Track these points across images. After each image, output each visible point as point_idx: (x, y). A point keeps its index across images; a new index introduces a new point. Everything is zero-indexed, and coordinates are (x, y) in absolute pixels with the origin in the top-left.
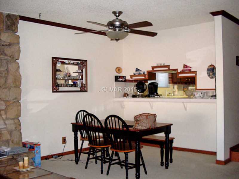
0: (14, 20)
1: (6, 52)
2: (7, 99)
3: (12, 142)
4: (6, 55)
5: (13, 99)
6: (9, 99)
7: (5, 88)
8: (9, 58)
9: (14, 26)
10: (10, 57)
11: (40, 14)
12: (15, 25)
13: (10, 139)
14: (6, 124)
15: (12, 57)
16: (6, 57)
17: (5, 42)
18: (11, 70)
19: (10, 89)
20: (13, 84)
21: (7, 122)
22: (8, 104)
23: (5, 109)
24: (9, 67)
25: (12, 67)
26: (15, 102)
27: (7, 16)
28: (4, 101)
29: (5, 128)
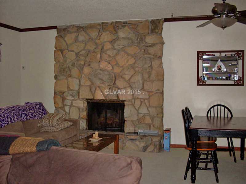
0: (157, 24)
1: (149, 52)
2: (150, 90)
3: (154, 126)
4: (150, 54)
5: (156, 91)
6: (152, 90)
7: (149, 81)
8: (152, 56)
9: (156, 29)
10: (154, 55)
11: (172, 14)
12: (158, 28)
13: (152, 124)
14: (149, 111)
15: (155, 55)
16: (150, 56)
17: (149, 44)
18: (154, 66)
19: (153, 82)
20: (156, 78)
21: (150, 109)
22: (151, 94)
23: (148, 98)
24: (152, 64)
25: (155, 64)
26: (157, 93)
27: (151, 22)
28: (147, 91)
29: (147, 114)
